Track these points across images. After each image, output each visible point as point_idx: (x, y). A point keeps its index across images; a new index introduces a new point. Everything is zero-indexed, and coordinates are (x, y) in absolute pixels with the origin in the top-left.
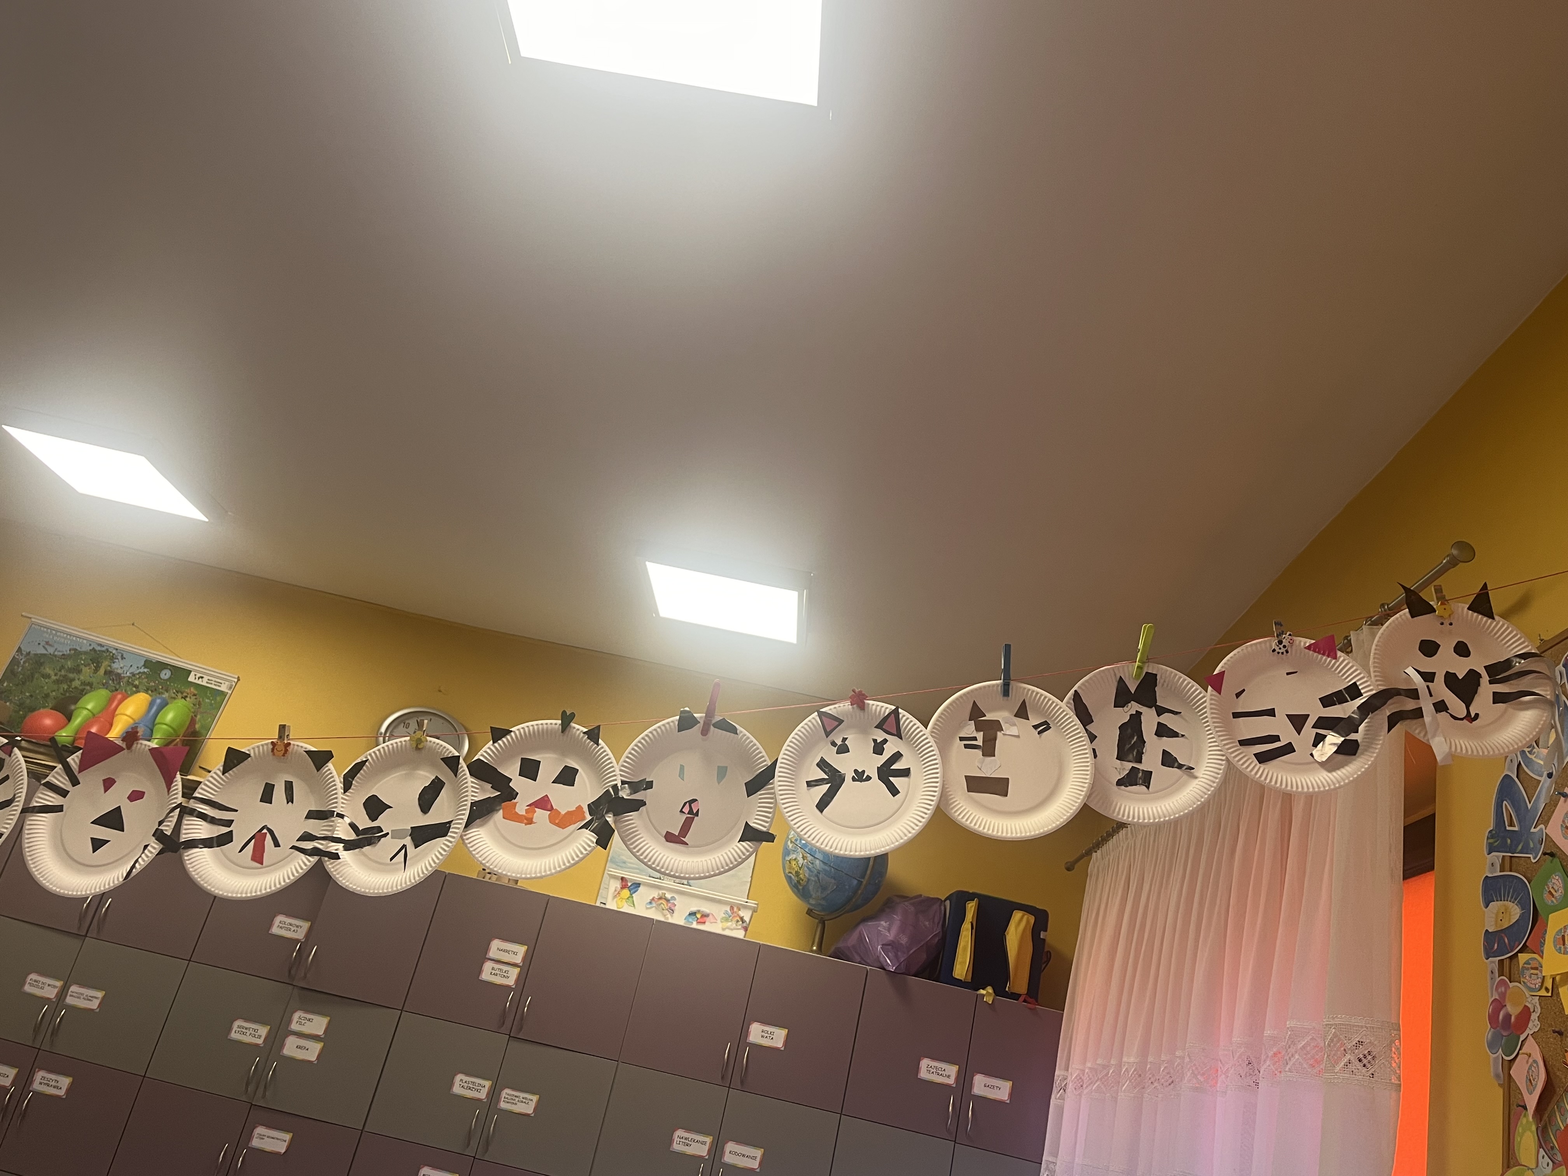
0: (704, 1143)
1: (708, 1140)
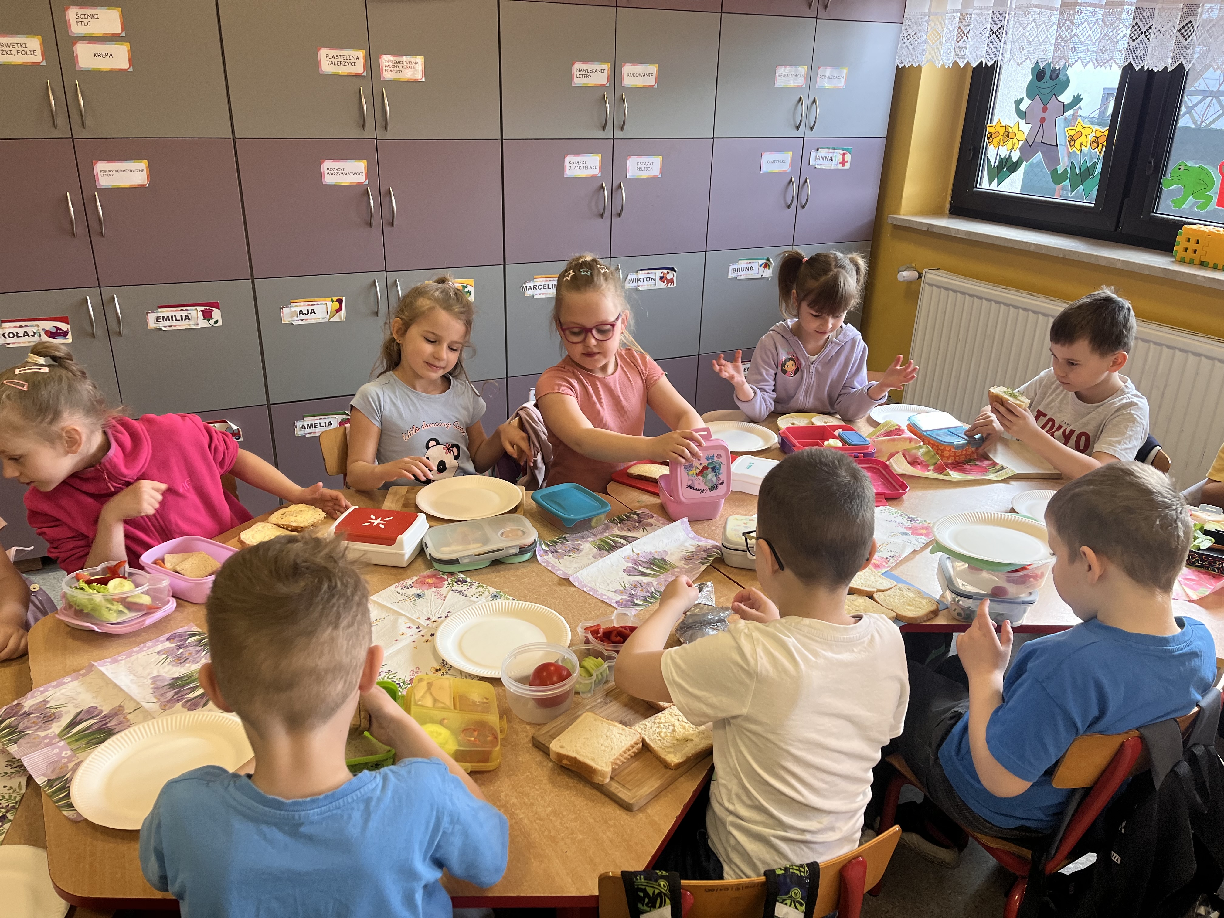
0: (602, 71)
1: (606, 66)
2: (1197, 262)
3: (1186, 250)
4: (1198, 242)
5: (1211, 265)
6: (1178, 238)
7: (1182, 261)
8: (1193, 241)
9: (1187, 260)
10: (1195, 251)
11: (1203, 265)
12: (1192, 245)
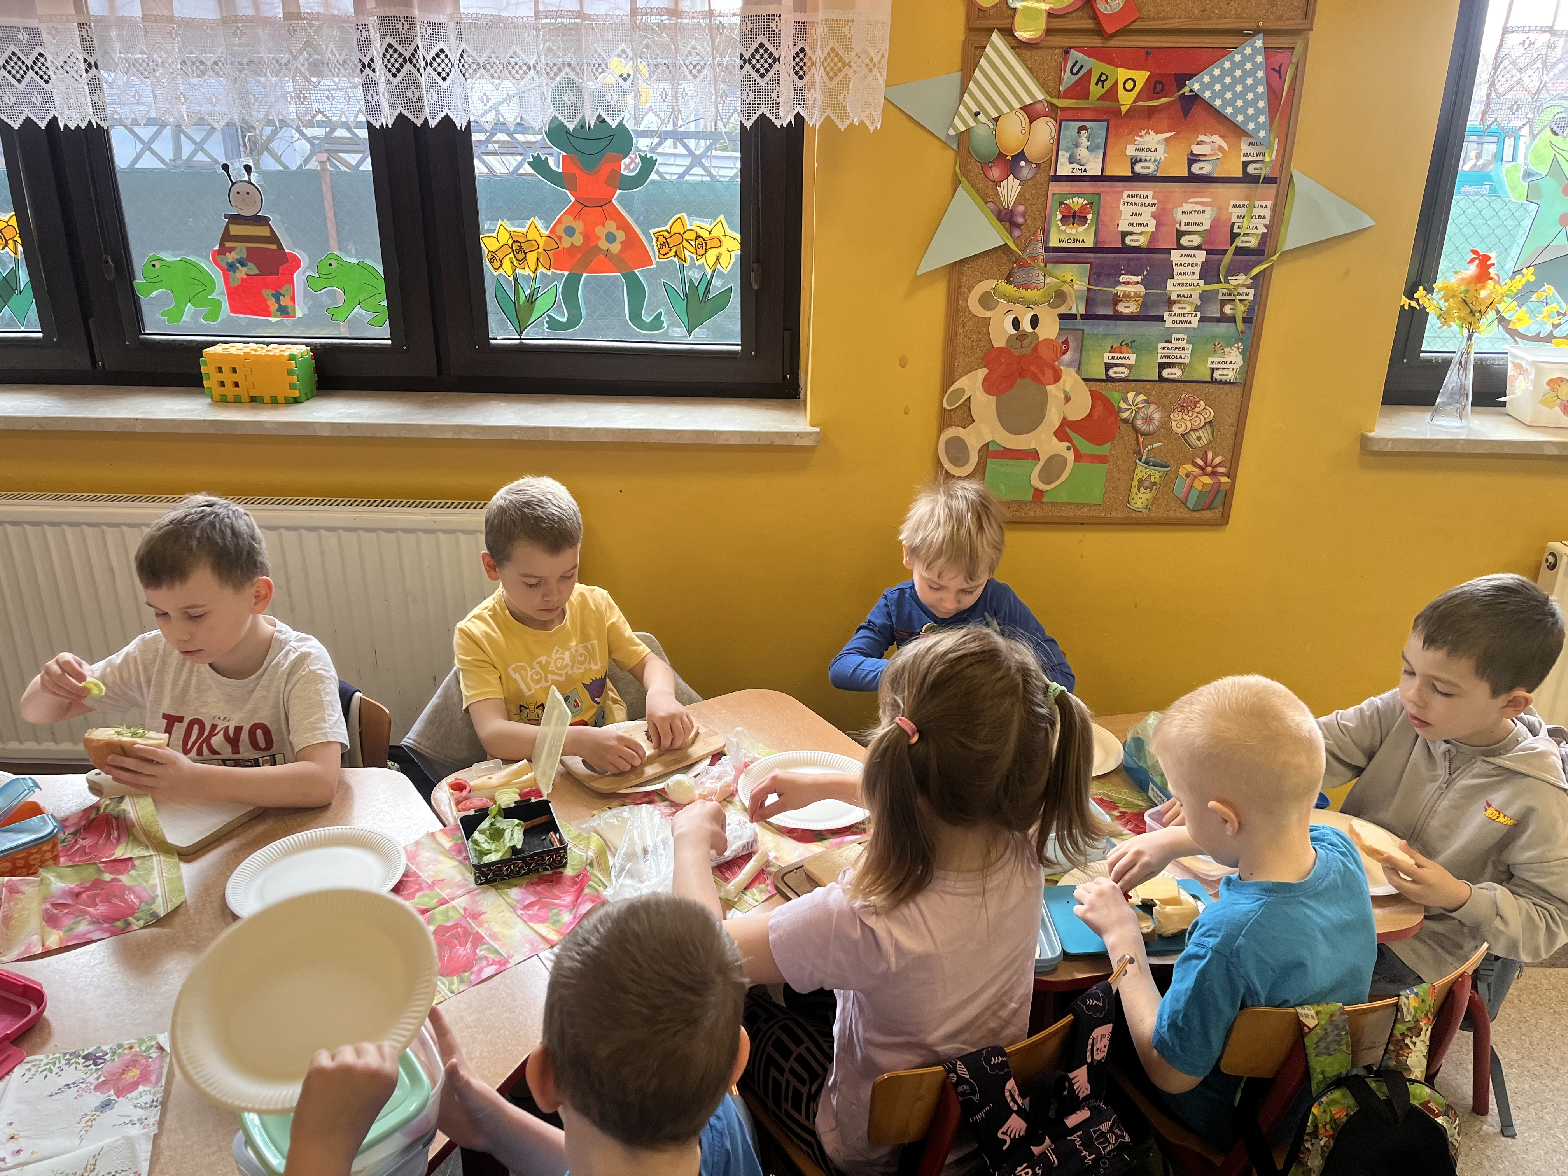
2: (245, 398)
3: (222, 384)
4: (234, 370)
5: (267, 399)
6: (203, 370)
7: (223, 401)
8: (226, 370)
9: (230, 398)
10: (236, 385)
11: (255, 401)
12: (228, 377)
